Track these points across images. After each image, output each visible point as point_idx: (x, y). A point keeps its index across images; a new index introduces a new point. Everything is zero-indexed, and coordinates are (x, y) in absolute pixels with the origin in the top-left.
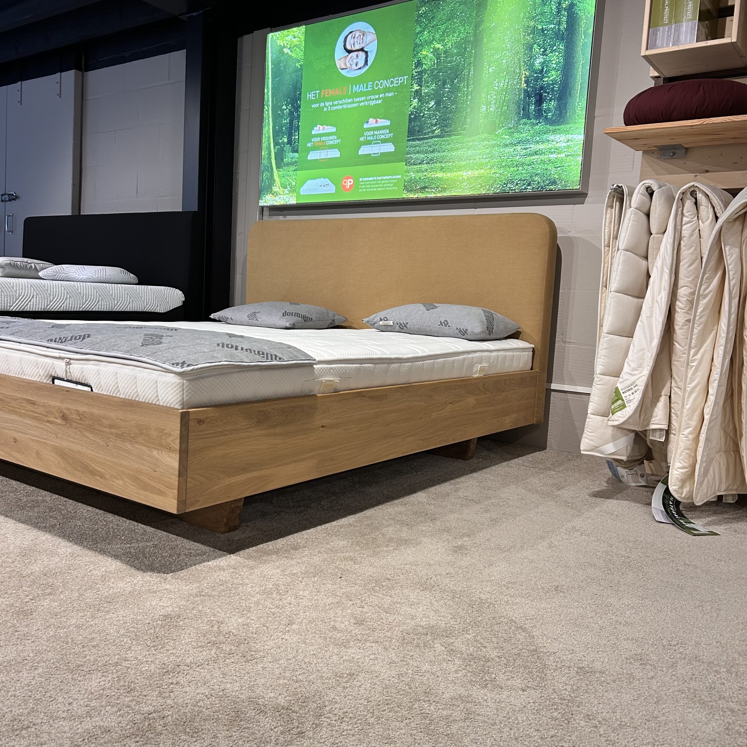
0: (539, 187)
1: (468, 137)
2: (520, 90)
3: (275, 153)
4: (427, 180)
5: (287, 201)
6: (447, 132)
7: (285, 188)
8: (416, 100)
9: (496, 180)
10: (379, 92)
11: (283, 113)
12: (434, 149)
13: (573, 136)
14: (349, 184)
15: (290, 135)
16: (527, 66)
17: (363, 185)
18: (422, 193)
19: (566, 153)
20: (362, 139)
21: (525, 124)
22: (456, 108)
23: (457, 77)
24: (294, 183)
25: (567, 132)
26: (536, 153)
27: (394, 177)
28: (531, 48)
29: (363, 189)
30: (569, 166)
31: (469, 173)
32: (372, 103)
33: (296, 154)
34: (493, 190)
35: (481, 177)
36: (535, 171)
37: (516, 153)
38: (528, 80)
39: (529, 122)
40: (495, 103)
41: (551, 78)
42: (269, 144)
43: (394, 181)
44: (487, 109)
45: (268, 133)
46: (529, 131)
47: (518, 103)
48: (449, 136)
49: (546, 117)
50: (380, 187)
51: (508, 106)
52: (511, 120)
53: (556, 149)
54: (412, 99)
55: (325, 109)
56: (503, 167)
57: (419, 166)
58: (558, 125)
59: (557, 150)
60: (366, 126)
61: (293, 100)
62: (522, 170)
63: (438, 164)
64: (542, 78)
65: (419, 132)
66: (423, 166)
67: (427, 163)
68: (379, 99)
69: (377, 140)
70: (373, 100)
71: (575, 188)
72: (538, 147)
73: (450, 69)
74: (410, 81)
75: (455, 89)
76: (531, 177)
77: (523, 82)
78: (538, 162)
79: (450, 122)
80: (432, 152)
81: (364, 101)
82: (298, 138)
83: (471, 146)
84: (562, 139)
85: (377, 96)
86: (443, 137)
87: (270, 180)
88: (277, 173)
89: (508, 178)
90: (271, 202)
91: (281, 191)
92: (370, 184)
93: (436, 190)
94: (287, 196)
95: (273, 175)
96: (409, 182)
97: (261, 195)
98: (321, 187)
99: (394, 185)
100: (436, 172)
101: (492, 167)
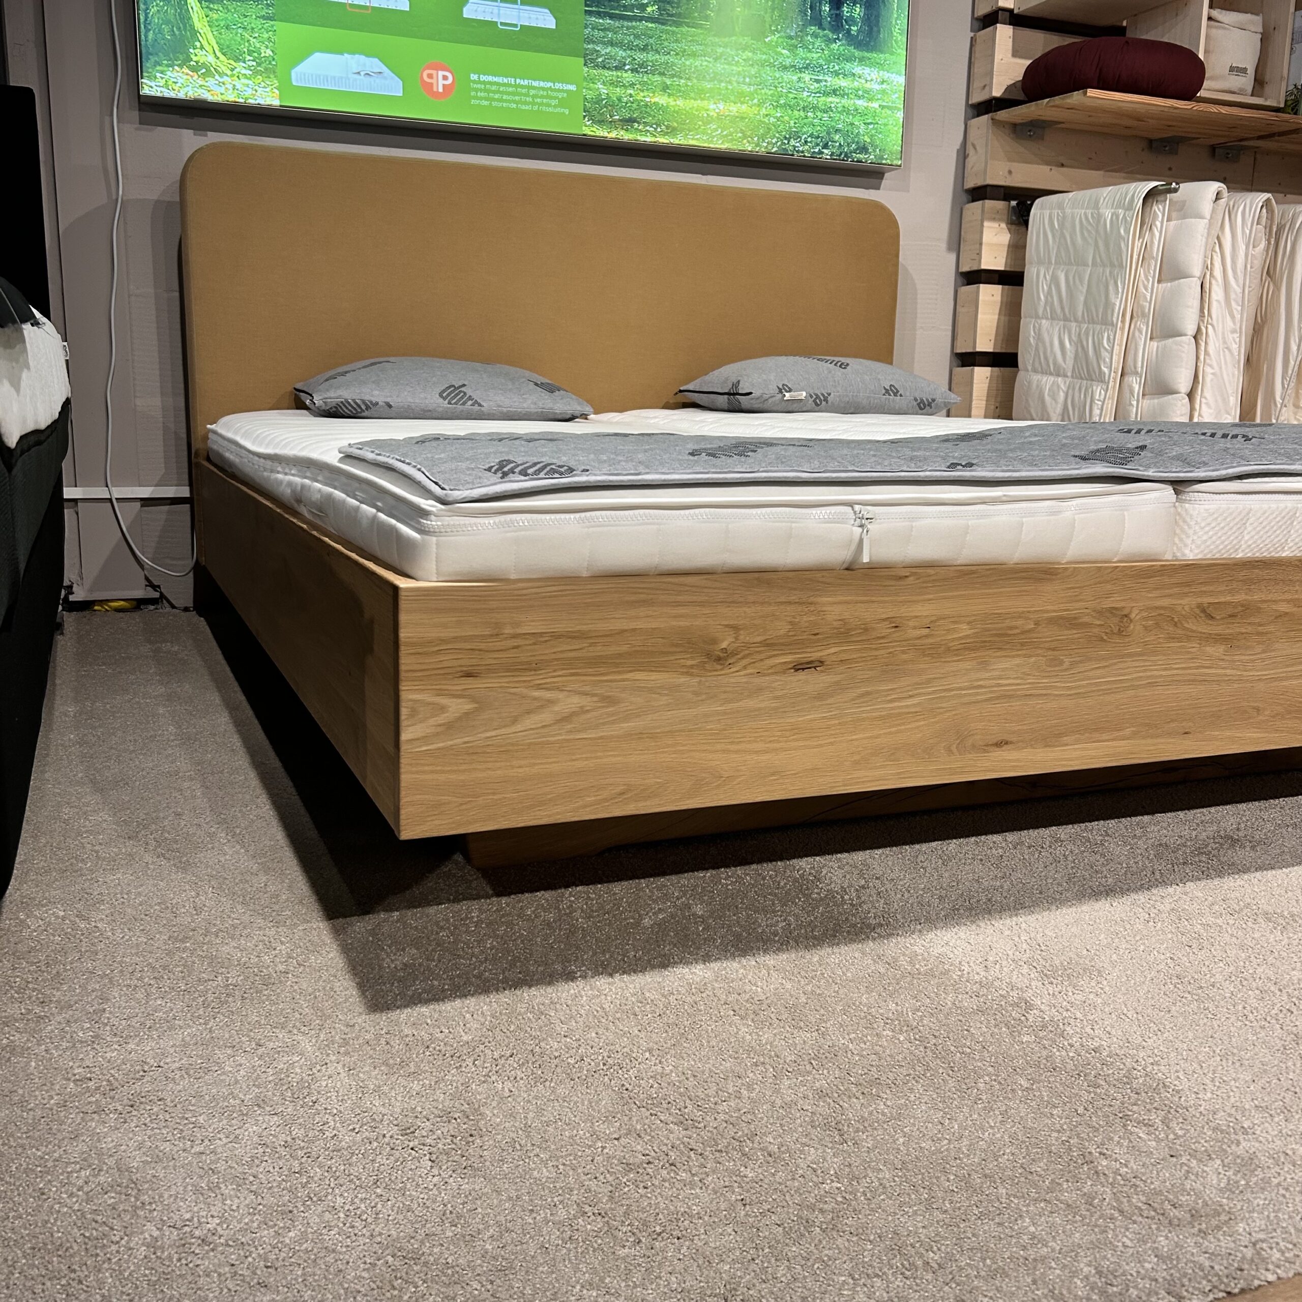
0: (841, 154)
1: (714, 35)
4: (634, 105)
5: (247, 95)
6: (672, 15)
7: (237, 60)
9: (769, 129)
12: (647, 45)
13: (889, 75)
14: (441, 82)
17: (481, 90)
18: (627, 130)
19: (880, 102)
21: (814, 35)
24: (269, 52)
25: (880, 66)
26: (834, 92)
27: (558, 86)
29: (481, 99)
30: (885, 125)
31: (721, 106)
34: (766, 147)
35: (742, 118)
36: (833, 124)
37: (802, 85)
39: (821, 33)
43: (560, 95)
46: (823, 50)
48: (678, 24)
49: (849, 31)
50: (526, 103)
52: (792, 22)
53: (867, 92)
56: (781, 106)
57: (614, 73)
58: (867, 52)
59: (867, 95)
62: (814, 118)
63: (657, 78)
66: (625, 75)
67: (632, 70)
71: (894, 163)
72: (838, 82)
76: (828, 133)
78: (839, 110)
80: (644, 50)
83: (722, 54)
84: (873, 76)
86: (663, 24)
87: (179, 29)
88: (202, 13)
89: (790, 127)
90: (189, 89)
91: (223, 64)
92: (498, 92)
93: (656, 129)
94: (246, 81)
95: (190, 18)
96: (596, 103)
97: (147, 65)
98: (356, 76)
99: (562, 103)
100: (654, 93)
101: (762, 103)
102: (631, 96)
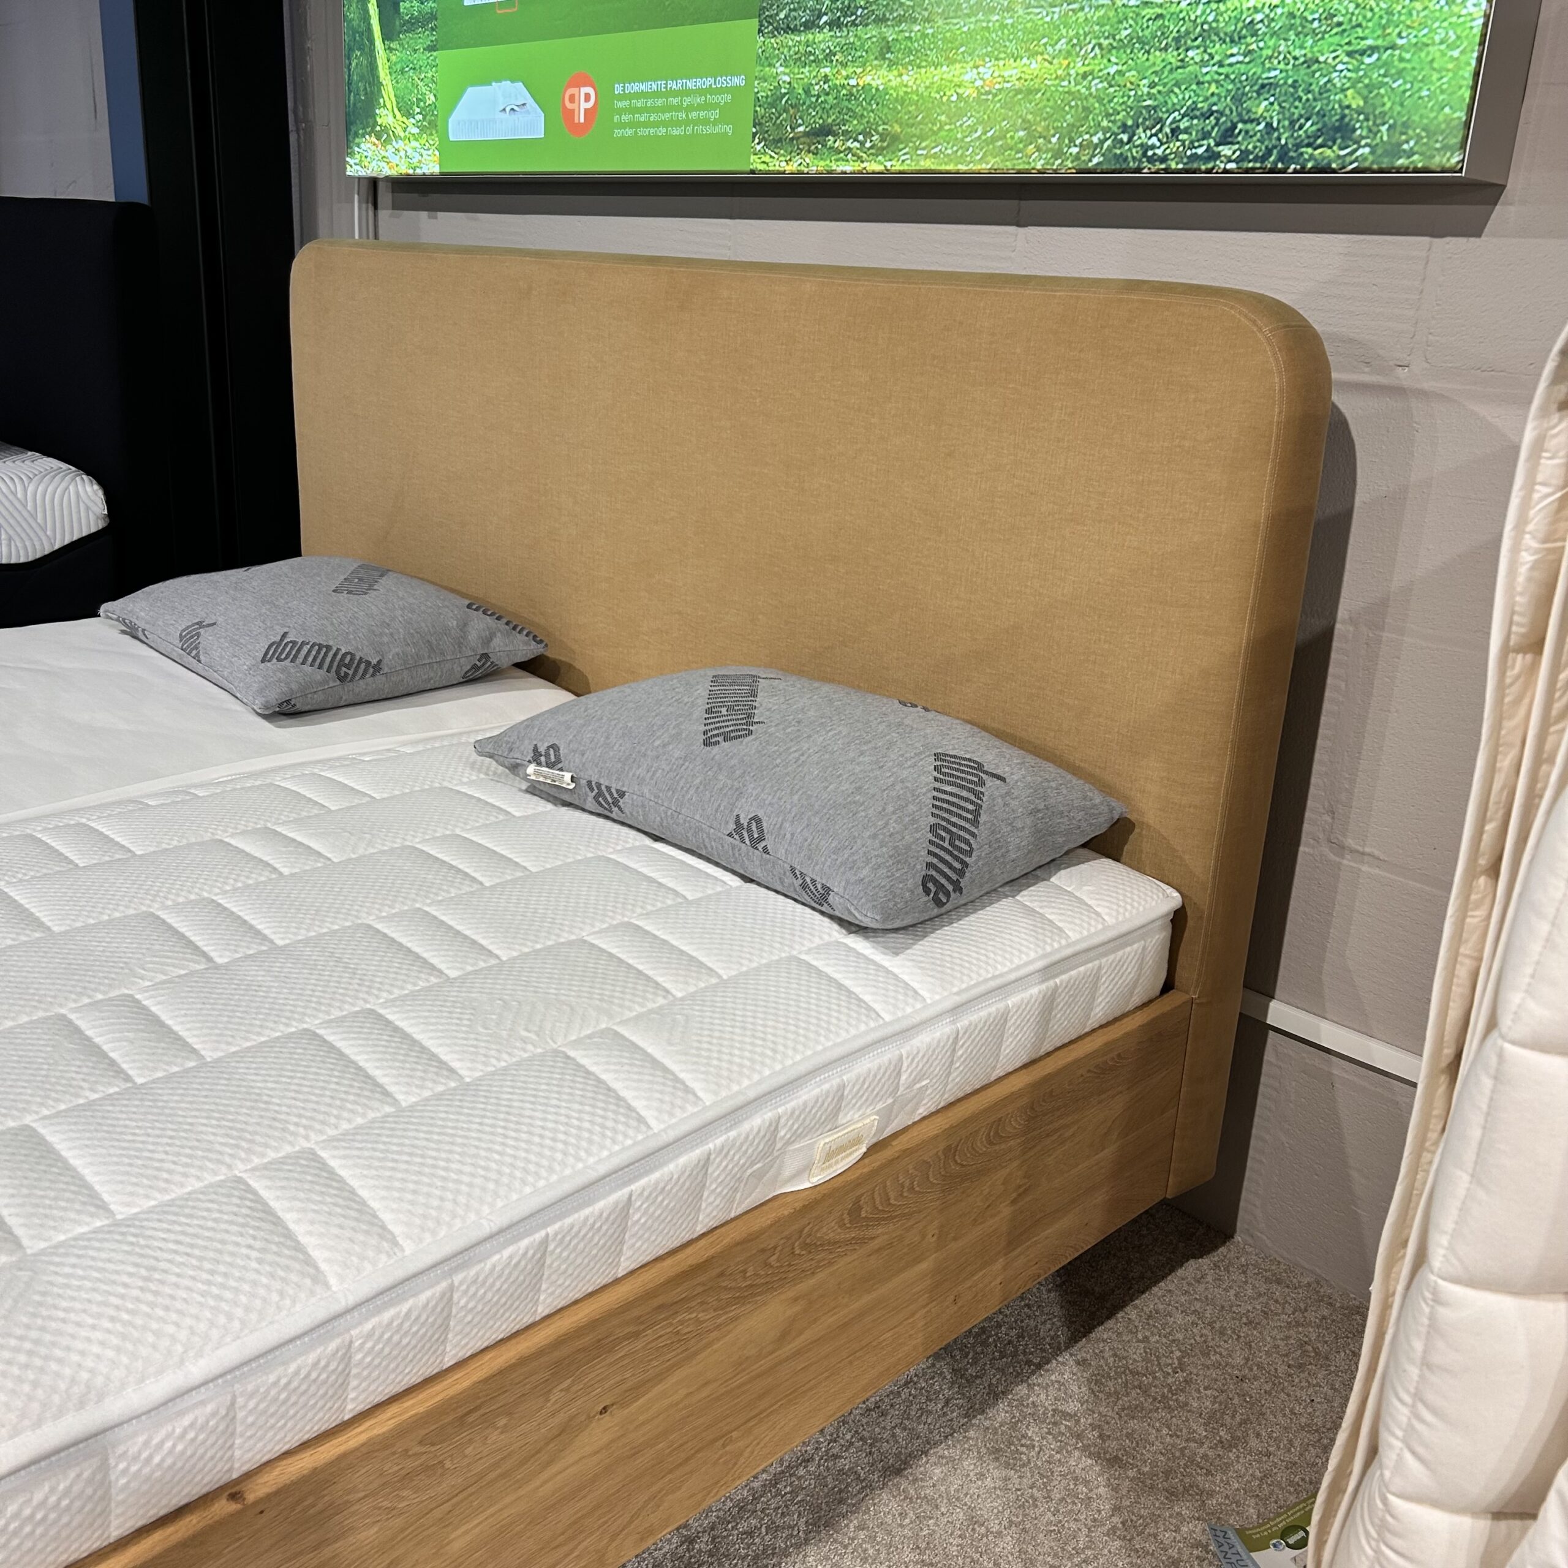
0: (1269, 152)
4: (830, 98)
5: (415, 161)
7: (409, 114)
9: (1088, 110)
14: (584, 105)
17: (625, 110)
18: (815, 153)
27: (721, 81)
29: (625, 125)
30: (1420, 46)
31: (986, 71)
34: (1077, 157)
35: (1030, 92)
36: (1255, 70)
43: (721, 99)
50: (678, 123)
56: (1121, 46)
57: (803, 37)
62: (1203, 63)
63: (872, 31)
66: (820, 37)
67: (831, 25)
71: (1438, 161)
76: (1238, 99)
87: (371, 83)
88: (384, 57)
89: (1139, 99)
90: (374, 162)
91: (399, 123)
92: (646, 109)
93: (862, 144)
94: (417, 143)
95: (377, 66)
96: (773, 105)
97: (349, 138)
98: (503, 115)
99: (725, 115)
101: (1076, 45)
102: (826, 79)
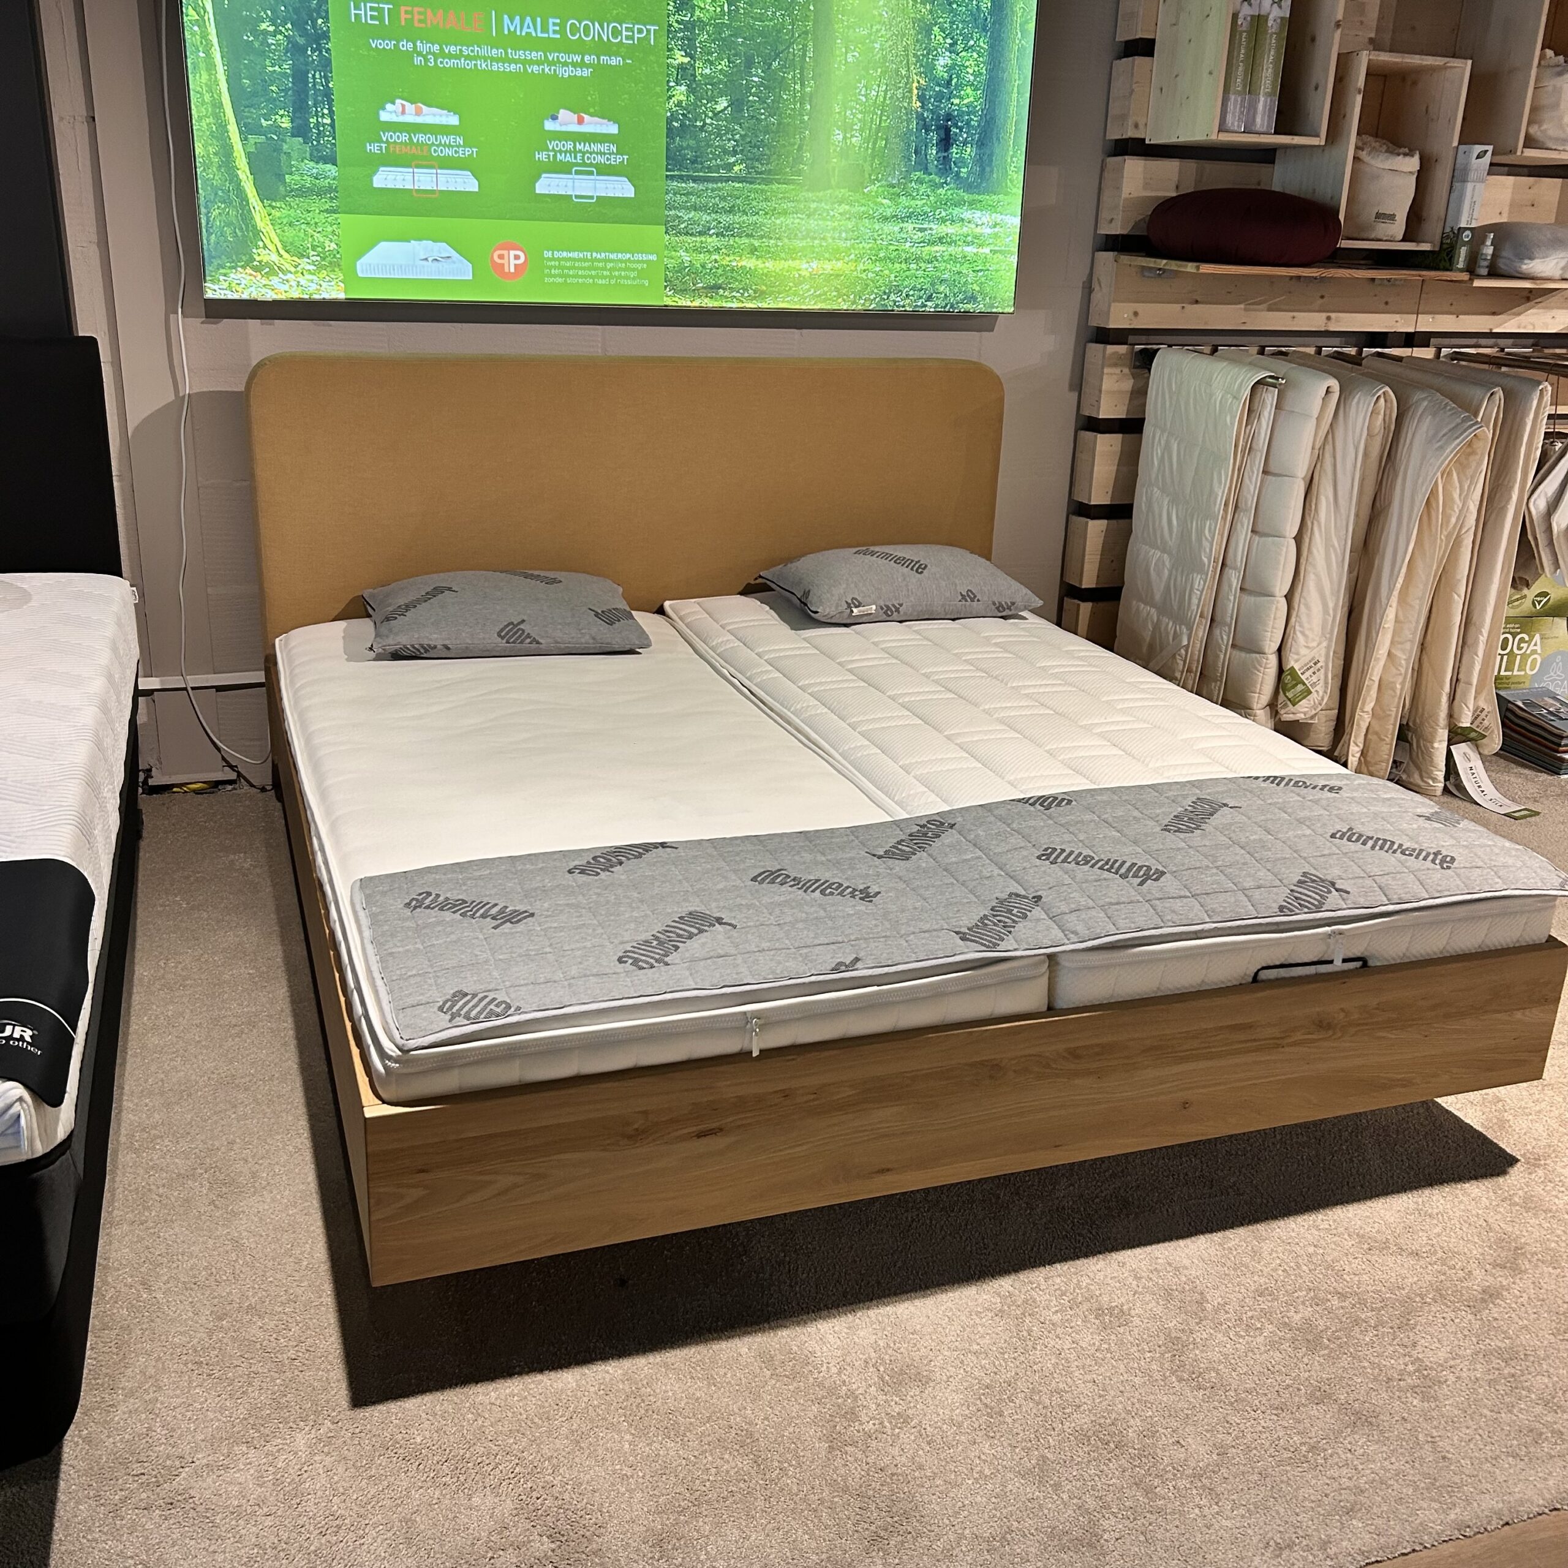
0: (946, 305)
1: (808, 190)
2: (909, 112)
3: (249, 155)
4: (720, 271)
5: (311, 290)
6: (761, 173)
7: (302, 256)
8: (683, 88)
9: (867, 285)
10: (581, 48)
11: (264, 43)
12: (733, 206)
13: (1003, 217)
14: (513, 262)
15: (300, 110)
16: (921, 65)
17: (555, 267)
18: (711, 298)
19: (992, 247)
20: (542, 156)
21: (920, 181)
22: (779, 124)
23: (777, 55)
24: (333, 246)
25: (993, 208)
26: (941, 240)
27: (638, 257)
28: (929, 32)
29: (555, 276)
30: (997, 271)
31: (814, 265)
32: (566, 72)
33: (329, 166)
34: (863, 305)
35: (838, 276)
36: (939, 274)
37: (905, 236)
38: (924, 95)
39: (927, 178)
40: (862, 130)
41: (965, 102)
42: (223, 127)
43: (639, 266)
44: (845, 138)
45: (210, 91)
46: (928, 196)
47: (905, 137)
48: (767, 182)
49: (958, 174)
50: (604, 277)
51: (886, 140)
52: (894, 169)
53: (976, 237)
54: (672, 84)
55: (418, 60)
56: (881, 260)
57: (698, 239)
58: (979, 194)
59: (976, 240)
60: (549, 125)
61: (296, 11)
62: (917, 270)
63: (744, 240)
64: (950, 98)
65: (693, 162)
66: (709, 240)
67: (717, 235)
68: (582, 65)
69: (584, 164)
70: (565, 64)
71: (1006, 310)
72: (945, 228)
73: (761, 34)
74: (663, 40)
75: (773, 83)
76: (933, 284)
77: (915, 98)
78: (946, 258)
79: (768, 152)
80: (730, 212)
81: (538, 63)
82: (332, 125)
83: (815, 210)
84: (984, 220)
85: (577, 58)
86: (751, 183)
87: (241, 229)
88: (264, 212)
89: (891, 282)
90: (252, 289)
91: (287, 259)
92: (573, 268)
93: (742, 294)
94: (311, 277)
95: (252, 218)
96: (677, 272)
97: (209, 269)
98: (425, 263)
99: (641, 274)
100: (741, 256)
101: (859, 258)
102: (716, 261)
